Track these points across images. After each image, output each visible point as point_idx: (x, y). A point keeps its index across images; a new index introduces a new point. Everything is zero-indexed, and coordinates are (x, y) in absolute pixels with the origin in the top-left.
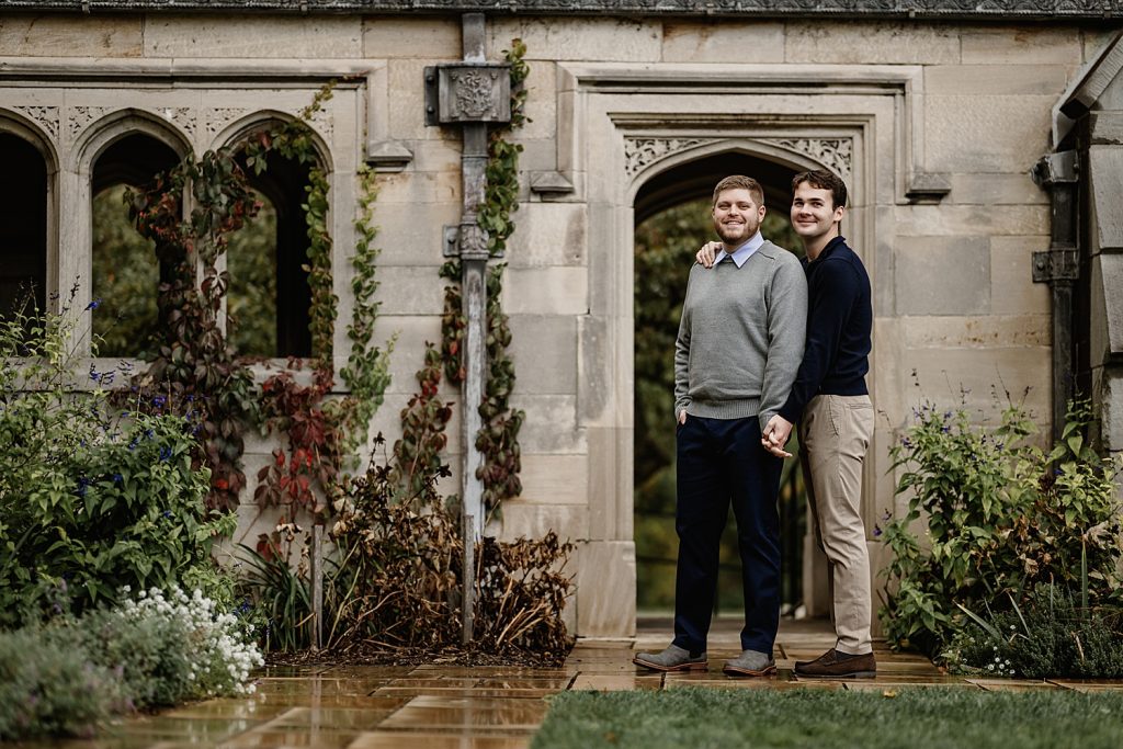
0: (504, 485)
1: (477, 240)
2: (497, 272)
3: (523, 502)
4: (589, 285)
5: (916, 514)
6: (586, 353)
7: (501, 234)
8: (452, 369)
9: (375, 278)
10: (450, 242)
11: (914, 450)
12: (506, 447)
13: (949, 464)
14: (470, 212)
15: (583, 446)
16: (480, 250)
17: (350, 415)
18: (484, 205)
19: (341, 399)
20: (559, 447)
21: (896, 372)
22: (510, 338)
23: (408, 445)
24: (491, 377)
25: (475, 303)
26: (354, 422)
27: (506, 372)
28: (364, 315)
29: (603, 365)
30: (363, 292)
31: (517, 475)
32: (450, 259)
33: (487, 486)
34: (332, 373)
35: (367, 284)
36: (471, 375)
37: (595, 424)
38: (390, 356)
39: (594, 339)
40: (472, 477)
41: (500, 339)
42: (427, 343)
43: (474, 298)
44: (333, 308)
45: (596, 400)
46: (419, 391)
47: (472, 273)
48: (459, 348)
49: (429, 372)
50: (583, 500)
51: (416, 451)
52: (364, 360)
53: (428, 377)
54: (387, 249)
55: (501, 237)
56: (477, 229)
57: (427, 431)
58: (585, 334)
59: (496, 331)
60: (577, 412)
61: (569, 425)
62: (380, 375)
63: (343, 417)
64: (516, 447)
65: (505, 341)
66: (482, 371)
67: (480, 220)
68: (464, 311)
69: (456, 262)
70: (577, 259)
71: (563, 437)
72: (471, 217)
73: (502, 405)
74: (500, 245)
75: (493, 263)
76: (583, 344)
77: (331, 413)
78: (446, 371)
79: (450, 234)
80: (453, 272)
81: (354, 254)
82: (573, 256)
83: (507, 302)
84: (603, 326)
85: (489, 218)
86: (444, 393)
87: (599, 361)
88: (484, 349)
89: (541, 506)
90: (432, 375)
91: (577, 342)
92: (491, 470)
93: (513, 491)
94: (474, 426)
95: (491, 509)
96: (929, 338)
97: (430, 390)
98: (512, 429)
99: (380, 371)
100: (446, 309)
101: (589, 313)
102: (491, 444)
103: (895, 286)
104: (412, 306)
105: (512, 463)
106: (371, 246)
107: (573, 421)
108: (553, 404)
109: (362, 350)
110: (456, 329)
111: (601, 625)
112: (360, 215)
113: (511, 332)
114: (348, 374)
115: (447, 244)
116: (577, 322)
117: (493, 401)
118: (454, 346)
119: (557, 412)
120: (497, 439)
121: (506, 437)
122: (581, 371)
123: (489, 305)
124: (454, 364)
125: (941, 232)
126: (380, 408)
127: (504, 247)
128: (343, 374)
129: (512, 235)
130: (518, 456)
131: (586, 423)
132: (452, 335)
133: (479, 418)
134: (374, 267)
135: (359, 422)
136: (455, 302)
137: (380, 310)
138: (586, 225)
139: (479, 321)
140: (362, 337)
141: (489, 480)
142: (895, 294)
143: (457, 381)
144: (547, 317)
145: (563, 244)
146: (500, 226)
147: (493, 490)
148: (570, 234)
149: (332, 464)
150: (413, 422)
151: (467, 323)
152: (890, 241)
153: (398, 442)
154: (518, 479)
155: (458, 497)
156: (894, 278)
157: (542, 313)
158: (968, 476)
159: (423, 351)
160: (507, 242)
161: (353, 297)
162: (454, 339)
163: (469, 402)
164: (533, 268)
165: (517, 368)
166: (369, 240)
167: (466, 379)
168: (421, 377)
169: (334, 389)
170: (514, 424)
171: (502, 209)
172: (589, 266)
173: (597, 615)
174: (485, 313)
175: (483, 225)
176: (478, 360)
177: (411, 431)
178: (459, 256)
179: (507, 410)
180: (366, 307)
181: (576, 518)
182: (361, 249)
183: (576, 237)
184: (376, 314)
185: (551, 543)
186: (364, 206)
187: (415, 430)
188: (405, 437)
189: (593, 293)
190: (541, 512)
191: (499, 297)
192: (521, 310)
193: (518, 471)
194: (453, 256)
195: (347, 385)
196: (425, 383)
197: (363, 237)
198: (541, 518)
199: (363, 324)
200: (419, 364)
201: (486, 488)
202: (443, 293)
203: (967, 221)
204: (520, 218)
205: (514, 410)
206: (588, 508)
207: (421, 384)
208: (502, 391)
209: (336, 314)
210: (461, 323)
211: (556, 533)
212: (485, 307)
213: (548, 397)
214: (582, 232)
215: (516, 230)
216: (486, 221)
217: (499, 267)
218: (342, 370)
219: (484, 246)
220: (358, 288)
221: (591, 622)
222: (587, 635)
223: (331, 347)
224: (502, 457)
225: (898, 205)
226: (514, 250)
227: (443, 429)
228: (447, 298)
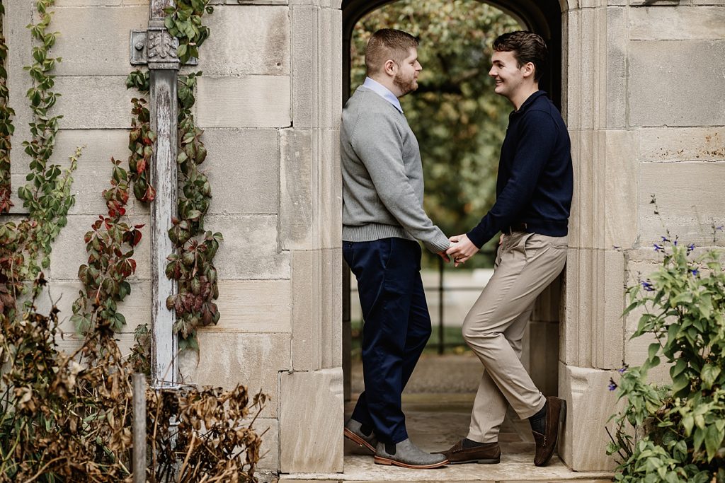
0: (199, 315)
1: (167, 49)
2: (189, 82)
3: (221, 330)
4: (292, 95)
5: (656, 361)
6: (289, 169)
7: (192, 40)
8: (140, 189)
9: (55, 89)
10: (136, 49)
11: (656, 293)
12: (200, 273)
13: (699, 313)
14: (158, 17)
15: (285, 270)
16: (169, 59)
17: (30, 238)
18: (173, 9)
19: (18, 222)
20: (259, 272)
21: (629, 189)
22: (205, 154)
23: (94, 271)
24: (184, 197)
25: (164, 117)
26: (33, 246)
27: (200, 192)
28: (43, 130)
29: (308, 183)
30: (43, 105)
31: (214, 302)
32: (138, 68)
33: (179, 316)
34: (10, 192)
35: (46, 96)
36: (160, 196)
37: (299, 246)
38: (73, 175)
39: (297, 154)
40: (164, 305)
41: (192, 156)
42: (113, 160)
43: (163, 111)
44: (9, 122)
45: (301, 220)
46: (105, 212)
47: (161, 84)
48: (147, 167)
49: (115, 192)
50: (286, 327)
51: (101, 278)
52: (43, 179)
53: (114, 197)
54: (67, 57)
55: (192, 44)
56: (166, 35)
57: (114, 255)
58: (288, 150)
59: (189, 148)
60: (279, 233)
61: (271, 246)
62: (61, 194)
63: (22, 240)
64: (212, 272)
65: (200, 158)
66: (173, 192)
67: (168, 23)
68: (152, 125)
69: (144, 71)
70: (278, 67)
71: (264, 261)
72: (159, 22)
73: (196, 228)
74: (191, 53)
75: (185, 72)
76: (286, 159)
77: (7, 238)
78: (135, 192)
79: (138, 40)
80: (141, 83)
81: (31, 62)
82: (275, 65)
83: (202, 116)
84: (308, 141)
85: (178, 24)
86: (134, 215)
87: (303, 178)
88: (175, 167)
89: (239, 335)
90: (118, 195)
91: (279, 157)
92: (184, 300)
93: (209, 319)
94: (165, 251)
95: (185, 340)
96: (664, 151)
97: (117, 212)
98: (206, 253)
99: (62, 190)
100: (134, 123)
101: (292, 126)
102: (184, 271)
103: (628, 95)
104: (97, 120)
105: (207, 291)
106: (49, 55)
107: (276, 243)
108: (253, 225)
109: (41, 168)
110: (144, 145)
111: (306, 460)
112: (37, 20)
113: (206, 147)
114: (26, 195)
115: (134, 51)
116: (279, 136)
117: (184, 225)
118: (142, 162)
119: (257, 234)
120: (189, 266)
121: (200, 263)
122: (283, 189)
123: (181, 118)
124: (142, 182)
125: (679, 35)
126: (63, 230)
127: (196, 56)
128: (21, 196)
129: (206, 41)
130: (215, 283)
131: (288, 245)
132: (140, 152)
133: (169, 243)
134: (53, 77)
135: (39, 247)
136: (143, 115)
137: (61, 124)
138: (288, 29)
139: (169, 136)
140: (41, 154)
141: (181, 310)
142: (627, 103)
143: (146, 201)
144: (246, 130)
145: (263, 50)
146: (192, 32)
147: (186, 320)
148: (270, 40)
149: (10, 292)
150: (98, 247)
151: (156, 139)
152: (624, 46)
153: (82, 267)
154: (215, 307)
155: (149, 327)
156: (627, 86)
157: (240, 127)
158: (720, 326)
159: (109, 169)
160: (201, 50)
161: (31, 111)
162: (141, 157)
163: (159, 226)
164: (230, 77)
165: (213, 186)
166: (48, 47)
167: (155, 200)
168: (108, 197)
169: (12, 210)
170: (210, 249)
171: (194, 13)
172: (291, 75)
173: (302, 450)
174: (175, 128)
175: (172, 32)
176: (168, 179)
177: (96, 256)
178: (146, 65)
179: (203, 232)
180: (45, 121)
181: (279, 348)
182: (40, 58)
183: (277, 43)
184: (56, 129)
185: (240, 398)
186: (41, 10)
187: (100, 255)
188: (91, 262)
189: (297, 104)
190: (240, 341)
191: (192, 109)
192: (217, 123)
193: (216, 297)
194: (142, 65)
195: (25, 205)
196: (111, 203)
197: (40, 45)
198: (240, 347)
199: (43, 140)
200: (106, 183)
201: (178, 318)
202: (132, 106)
203: (708, 23)
204: (217, 22)
205: (210, 232)
206: (292, 337)
207: (108, 204)
208: (195, 214)
209: (13, 128)
210: (150, 140)
211: (245, 386)
212: (175, 122)
213: (248, 217)
214: (284, 38)
215: (211, 35)
216: (175, 26)
217: (191, 76)
218: (21, 188)
219: (173, 55)
220: (36, 101)
221: (295, 458)
222: (291, 472)
223: (9, 164)
224: (196, 284)
225: (632, 6)
226: (208, 57)
227: (131, 254)
228: (135, 111)
